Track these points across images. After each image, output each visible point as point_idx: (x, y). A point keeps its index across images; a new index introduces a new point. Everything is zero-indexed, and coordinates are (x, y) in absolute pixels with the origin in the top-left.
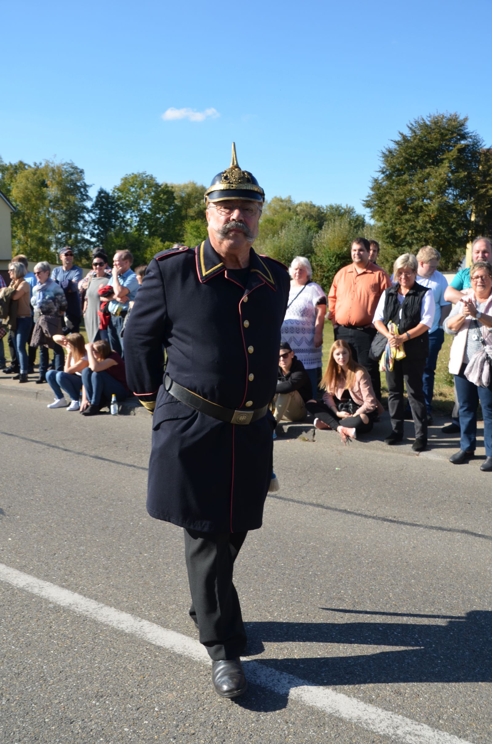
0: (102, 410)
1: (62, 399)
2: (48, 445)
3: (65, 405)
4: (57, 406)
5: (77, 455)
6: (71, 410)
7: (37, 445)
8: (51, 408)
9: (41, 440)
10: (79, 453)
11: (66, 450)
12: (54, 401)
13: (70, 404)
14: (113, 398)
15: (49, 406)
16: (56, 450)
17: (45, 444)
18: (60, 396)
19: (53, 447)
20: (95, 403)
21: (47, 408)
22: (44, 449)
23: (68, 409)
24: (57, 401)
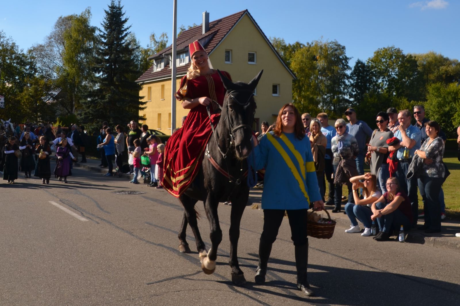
0: (391, 237)
1: (357, 226)
2: (356, 262)
3: (358, 231)
4: (352, 232)
6: (364, 236)
7: (347, 261)
8: (348, 232)
11: (372, 267)
12: (351, 227)
13: (363, 231)
14: (402, 229)
15: (346, 231)
17: (354, 261)
18: (355, 224)
19: (361, 264)
20: (385, 231)
21: (345, 233)
23: (362, 234)
24: (352, 228)
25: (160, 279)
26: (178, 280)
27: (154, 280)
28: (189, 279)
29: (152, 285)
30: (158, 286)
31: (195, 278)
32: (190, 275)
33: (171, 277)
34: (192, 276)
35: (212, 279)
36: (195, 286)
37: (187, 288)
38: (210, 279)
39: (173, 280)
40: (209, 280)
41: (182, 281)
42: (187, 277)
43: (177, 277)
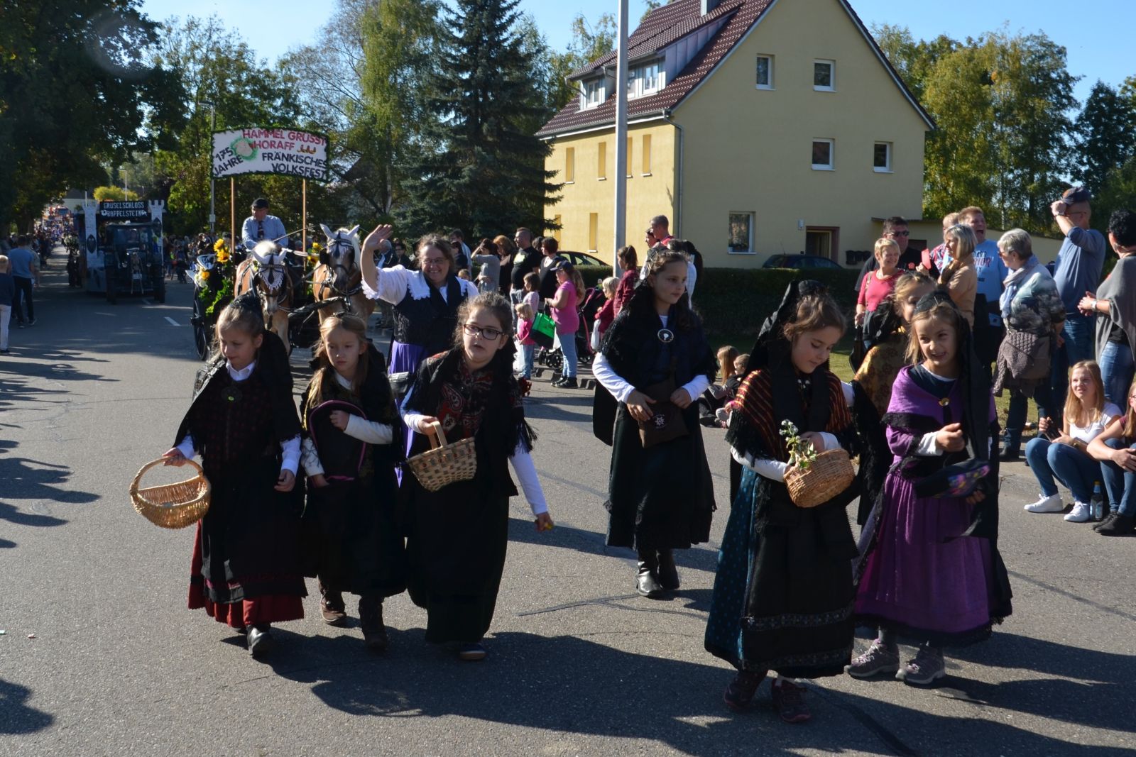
1: (1054, 497)
2: (1041, 584)
3: (1058, 509)
4: (1043, 510)
5: (1104, 613)
6: (1072, 521)
8: (1031, 511)
9: (1022, 573)
10: (1107, 609)
11: (1079, 599)
12: (1038, 499)
13: (1069, 508)
15: (1027, 507)
16: (1059, 595)
17: (1034, 582)
18: (1051, 490)
19: (1052, 589)
20: (1126, 511)
21: (1023, 512)
22: (1034, 591)
23: (1067, 517)
24: (1044, 500)
25: (550, 603)
26: (594, 607)
27: (537, 605)
28: (621, 607)
29: (529, 616)
30: (544, 619)
31: (635, 605)
32: (623, 598)
33: (579, 599)
34: (629, 601)
35: (677, 609)
36: (632, 623)
37: (613, 629)
38: (671, 609)
39: (582, 607)
40: (668, 612)
41: (604, 610)
42: (616, 602)
43: (591, 601)
